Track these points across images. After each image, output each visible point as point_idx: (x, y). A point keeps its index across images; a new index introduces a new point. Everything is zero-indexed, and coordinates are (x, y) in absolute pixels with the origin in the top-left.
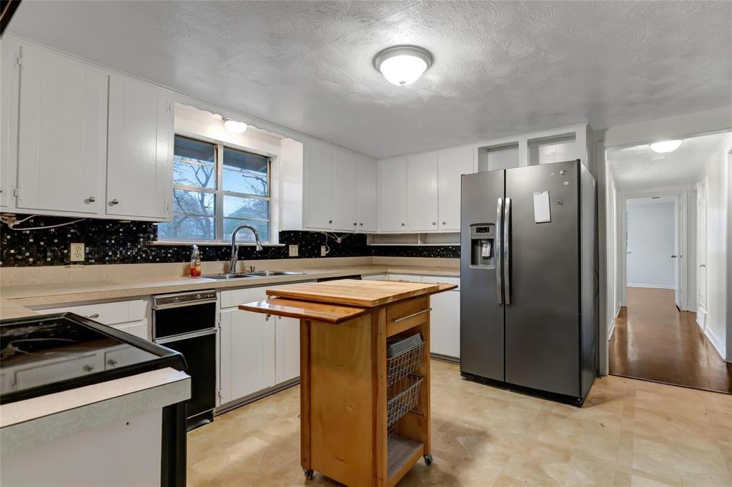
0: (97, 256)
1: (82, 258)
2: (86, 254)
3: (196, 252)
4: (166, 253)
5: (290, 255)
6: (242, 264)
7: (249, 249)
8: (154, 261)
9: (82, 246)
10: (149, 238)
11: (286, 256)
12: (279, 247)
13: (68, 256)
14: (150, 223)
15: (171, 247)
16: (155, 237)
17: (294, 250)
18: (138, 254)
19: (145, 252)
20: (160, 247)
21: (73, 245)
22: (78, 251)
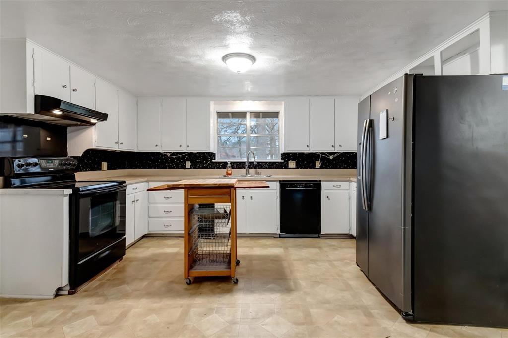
0: (193, 166)
1: (189, 167)
2: (191, 165)
3: (229, 165)
4: (219, 165)
5: (289, 167)
6: (257, 171)
7: (261, 163)
8: (214, 168)
9: (189, 162)
10: (212, 159)
11: (287, 167)
12: (281, 162)
13: (185, 166)
14: (212, 153)
15: (221, 162)
16: (215, 159)
17: (292, 164)
18: (208, 165)
19: (211, 165)
20: (217, 162)
21: (187, 162)
22: (188, 164)
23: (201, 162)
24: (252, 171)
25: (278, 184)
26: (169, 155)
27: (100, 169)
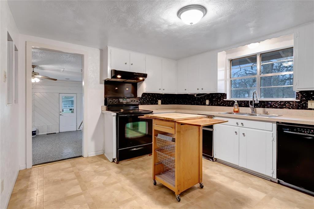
0: (211, 104)
2: (209, 103)
3: (236, 103)
4: (230, 103)
5: (309, 108)
8: (225, 106)
10: (224, 98)
11: (305, 108)
12: (296, 102)
14: (224, 94)
16: (226, 98)
18: (221, 103)
19: (223, 103)
20: (228, 101)
21: (207, 100)
22: (207, 102)
23: (216, 101)
24: (260, 110)
25: (275, 125)
26: (195, 95)
27: (157, 104)
